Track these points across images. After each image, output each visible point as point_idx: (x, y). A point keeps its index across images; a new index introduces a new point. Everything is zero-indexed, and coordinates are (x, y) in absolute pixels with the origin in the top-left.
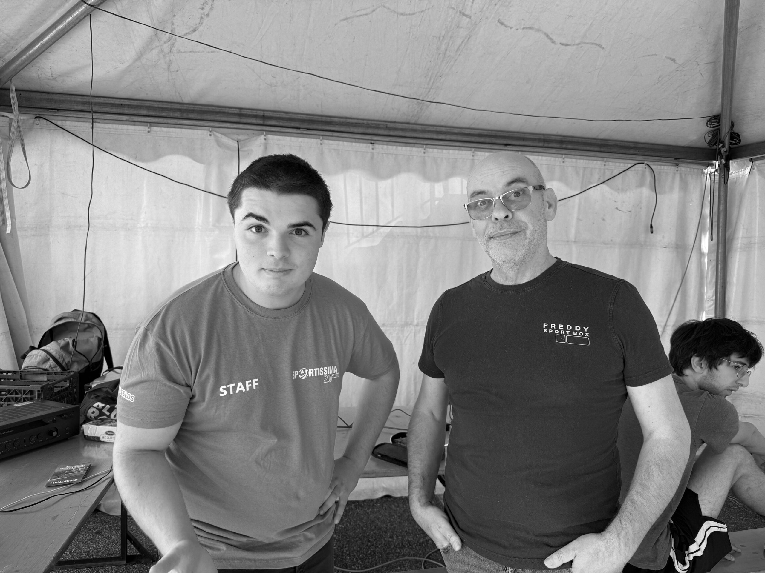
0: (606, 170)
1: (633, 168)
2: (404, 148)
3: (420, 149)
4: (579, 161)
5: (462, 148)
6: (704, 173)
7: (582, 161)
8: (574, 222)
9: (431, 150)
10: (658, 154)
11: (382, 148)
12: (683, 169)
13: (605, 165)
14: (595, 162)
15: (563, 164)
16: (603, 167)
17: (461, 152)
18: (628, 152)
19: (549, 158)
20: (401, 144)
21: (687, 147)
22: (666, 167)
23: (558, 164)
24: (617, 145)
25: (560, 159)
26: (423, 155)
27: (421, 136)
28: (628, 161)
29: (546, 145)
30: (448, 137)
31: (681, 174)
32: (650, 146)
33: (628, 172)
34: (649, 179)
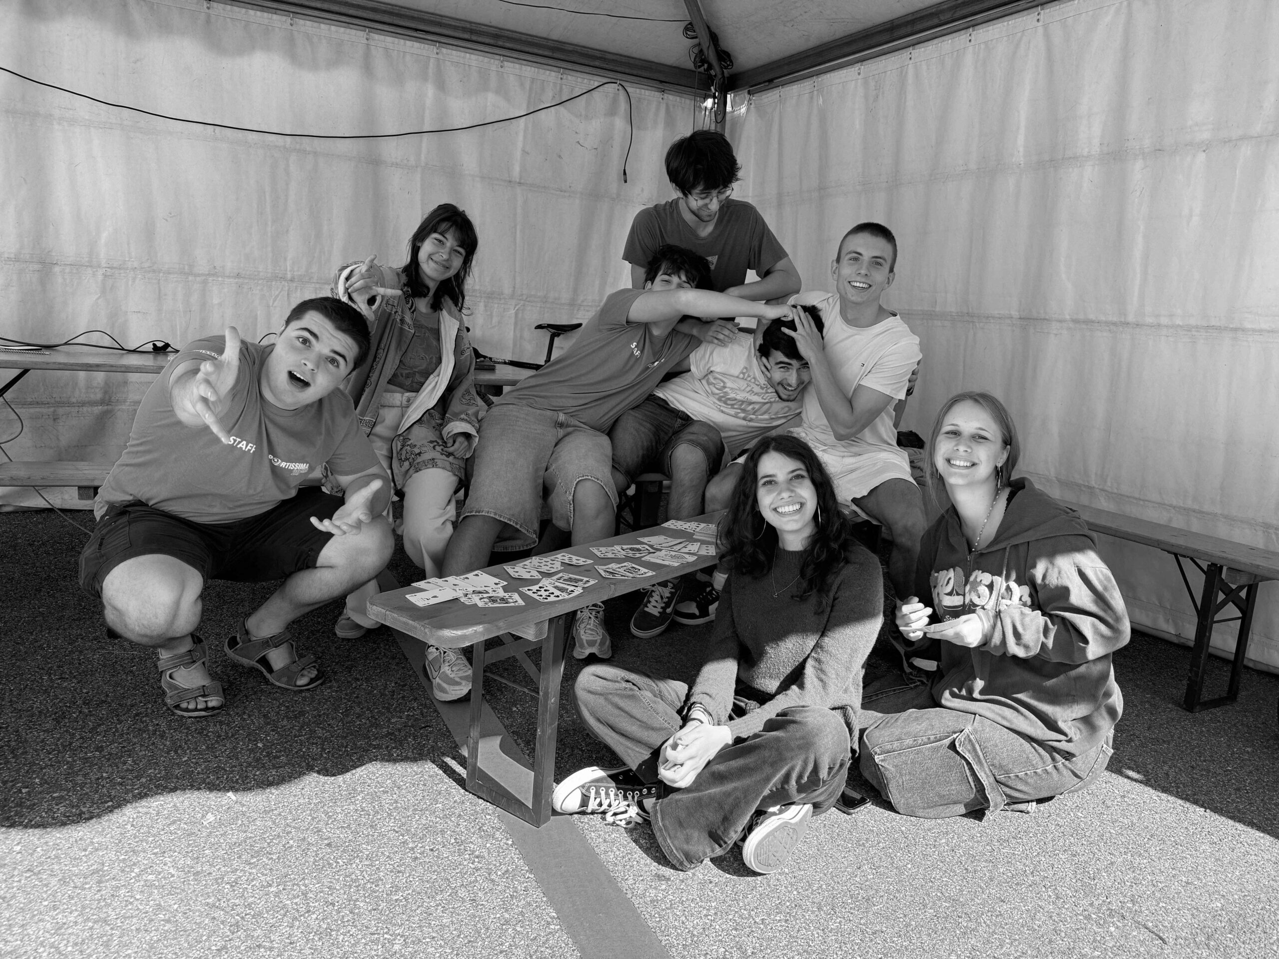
0: (564, 87)
1: (601, 88)
2: (259, 13)
3: (284, 18)
4: (524, 68)
5: (351, 26)
6: (700, 107)
7: (529, 68)
8: (518, 154)
9: (302, 22)
10: (635, 72)
11: (223, 10)
12: (671, 97)
13: (561, 79)
14: (548, 72)
15: (500, 69)
16: (559, 81)
17: (348, 31)
18: (592, 64)
19: (481, 58)
20: (255, 7)
21: (675, 67)
22: (647, 92)
23: (494, 68)
24: (577, 52)
25: (497, 62)
26: (290, 27)
28: (596, 78)
29: (474, 38)
30: (326, 6)
31: (667, 105)
32: (624, 60)
33: (595, 93)
34: (623, 105)
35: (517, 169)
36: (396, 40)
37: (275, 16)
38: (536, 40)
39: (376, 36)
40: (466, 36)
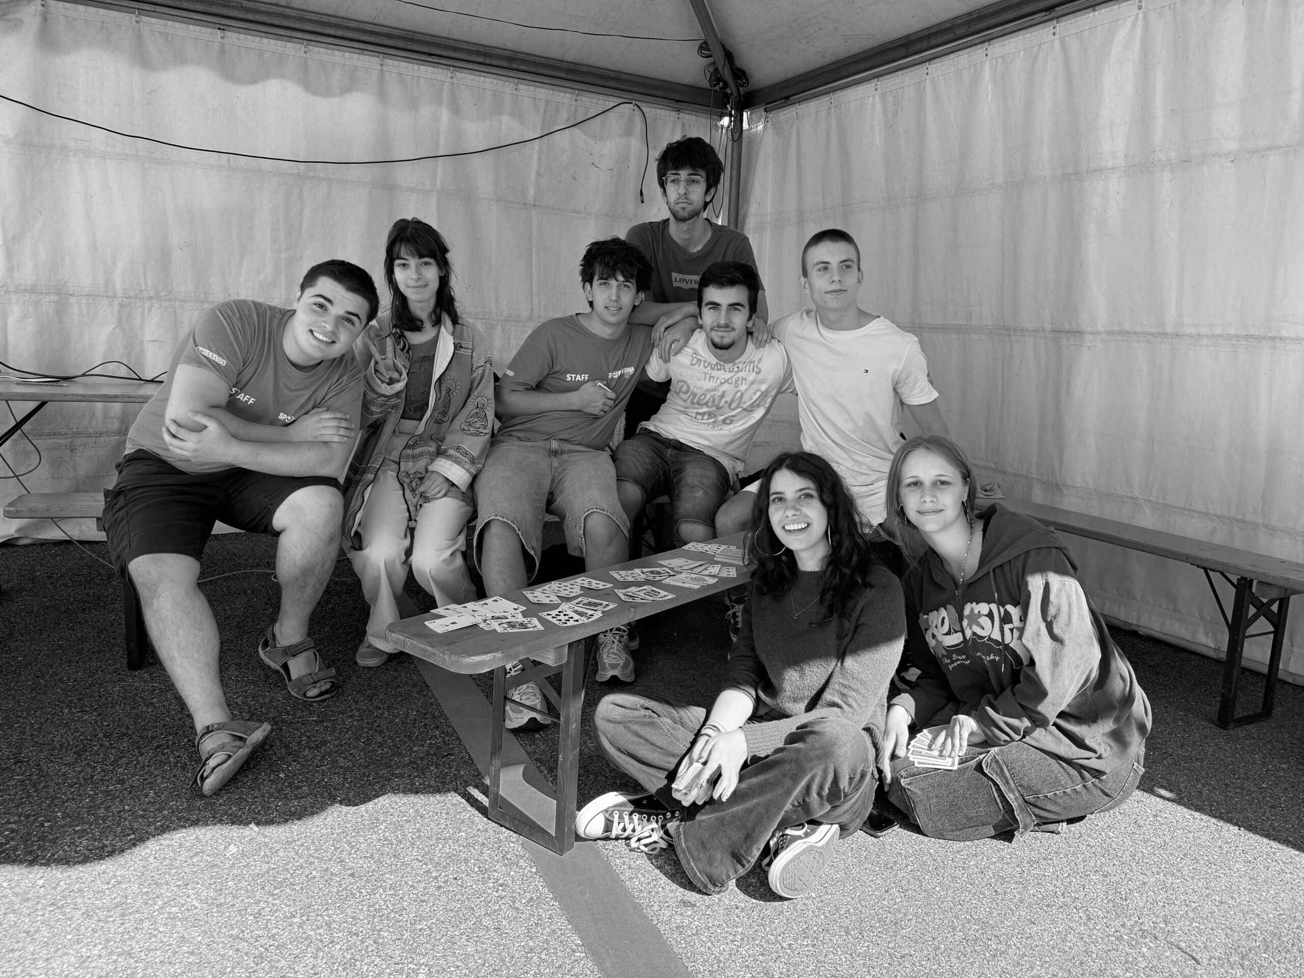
0: (579, 108)
1: (616, 108)
2: (272, 41)
3: (298, 46)
4: (539, 90)
5: (365, 52)
6: (716, 125)
7: (543, 90)
8: (533, 176)
9: (316, 49)
10: (650, 92)
11: (238, 39)
12: (687, 117)
13: (576, 100)
14: (562, 94)
15: (515, 92)
16: (574, 103)
17: (362, 57)
18: (606, 84)
19: (495, 81)
20: (269, 35)
21: (691, 86)
22: (663, 112)
23: (508, 90)
24: (592, 73)
25: (511, 85)
26: (304, 55)
27: (297, 26)
28: (611, 98)
29: (488, 61)
30: (340, 33)
31: (683, 124)
32: (639, 80)
33: (610, 113)
34: (639, 126)
35: (531, 190)
36: (411, 65)
37: (289, 44)
38: (551, 63)
39: (390, 62)
40: (480, 59)
